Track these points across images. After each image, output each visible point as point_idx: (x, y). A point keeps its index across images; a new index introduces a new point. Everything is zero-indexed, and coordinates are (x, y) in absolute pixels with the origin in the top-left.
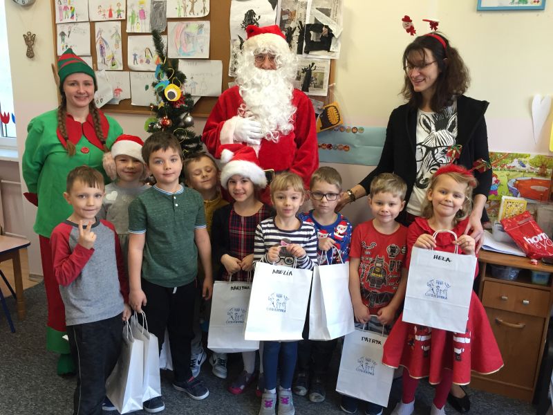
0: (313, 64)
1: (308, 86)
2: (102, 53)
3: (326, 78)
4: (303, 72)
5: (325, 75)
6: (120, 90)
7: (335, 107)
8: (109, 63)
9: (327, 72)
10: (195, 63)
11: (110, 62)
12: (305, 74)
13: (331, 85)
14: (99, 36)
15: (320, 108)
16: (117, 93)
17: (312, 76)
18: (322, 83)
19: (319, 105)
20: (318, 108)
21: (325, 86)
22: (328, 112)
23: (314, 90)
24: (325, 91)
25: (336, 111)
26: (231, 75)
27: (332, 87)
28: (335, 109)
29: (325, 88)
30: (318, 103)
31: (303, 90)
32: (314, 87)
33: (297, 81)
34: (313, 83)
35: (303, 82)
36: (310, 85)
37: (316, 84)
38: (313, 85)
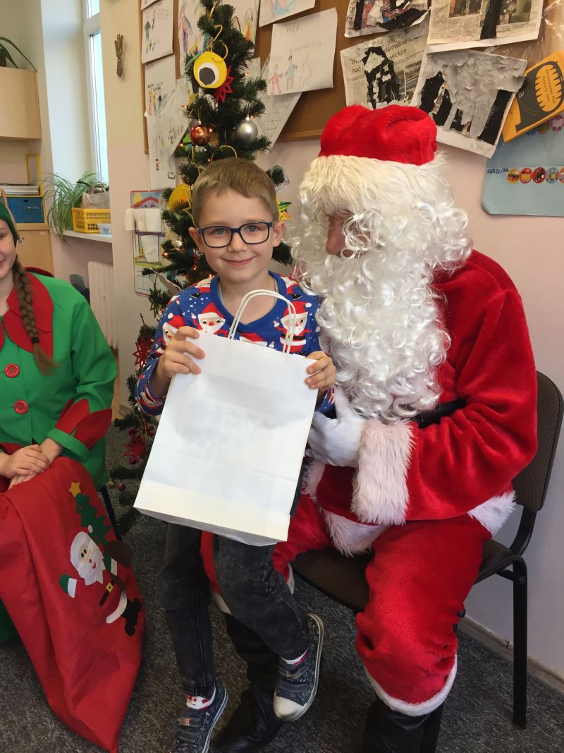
1: (497, 22)
2: (185, 44)
7: (555, 65)
10: (296, 25)
13: (548, 9)
14: (182, 15)
15: (517, 74)
18: (527, 6)
19: (516, 69)
20: (514, 77)
21: (536, 13)
22: (537, 82)
23: (509, 30)
24: (534, 25)
25: (557, 75)
26: (350, 33)
27: (552, 11)
28: (555, 70)
29: (534, 18)
30: (516, 62)
31: (484, 35)
32: (510, 22)
33: (472, 16)
34: (508, 11)
35: (485, 14)
36: (501, 17)
37: (514, 11)
38: (507, 17)
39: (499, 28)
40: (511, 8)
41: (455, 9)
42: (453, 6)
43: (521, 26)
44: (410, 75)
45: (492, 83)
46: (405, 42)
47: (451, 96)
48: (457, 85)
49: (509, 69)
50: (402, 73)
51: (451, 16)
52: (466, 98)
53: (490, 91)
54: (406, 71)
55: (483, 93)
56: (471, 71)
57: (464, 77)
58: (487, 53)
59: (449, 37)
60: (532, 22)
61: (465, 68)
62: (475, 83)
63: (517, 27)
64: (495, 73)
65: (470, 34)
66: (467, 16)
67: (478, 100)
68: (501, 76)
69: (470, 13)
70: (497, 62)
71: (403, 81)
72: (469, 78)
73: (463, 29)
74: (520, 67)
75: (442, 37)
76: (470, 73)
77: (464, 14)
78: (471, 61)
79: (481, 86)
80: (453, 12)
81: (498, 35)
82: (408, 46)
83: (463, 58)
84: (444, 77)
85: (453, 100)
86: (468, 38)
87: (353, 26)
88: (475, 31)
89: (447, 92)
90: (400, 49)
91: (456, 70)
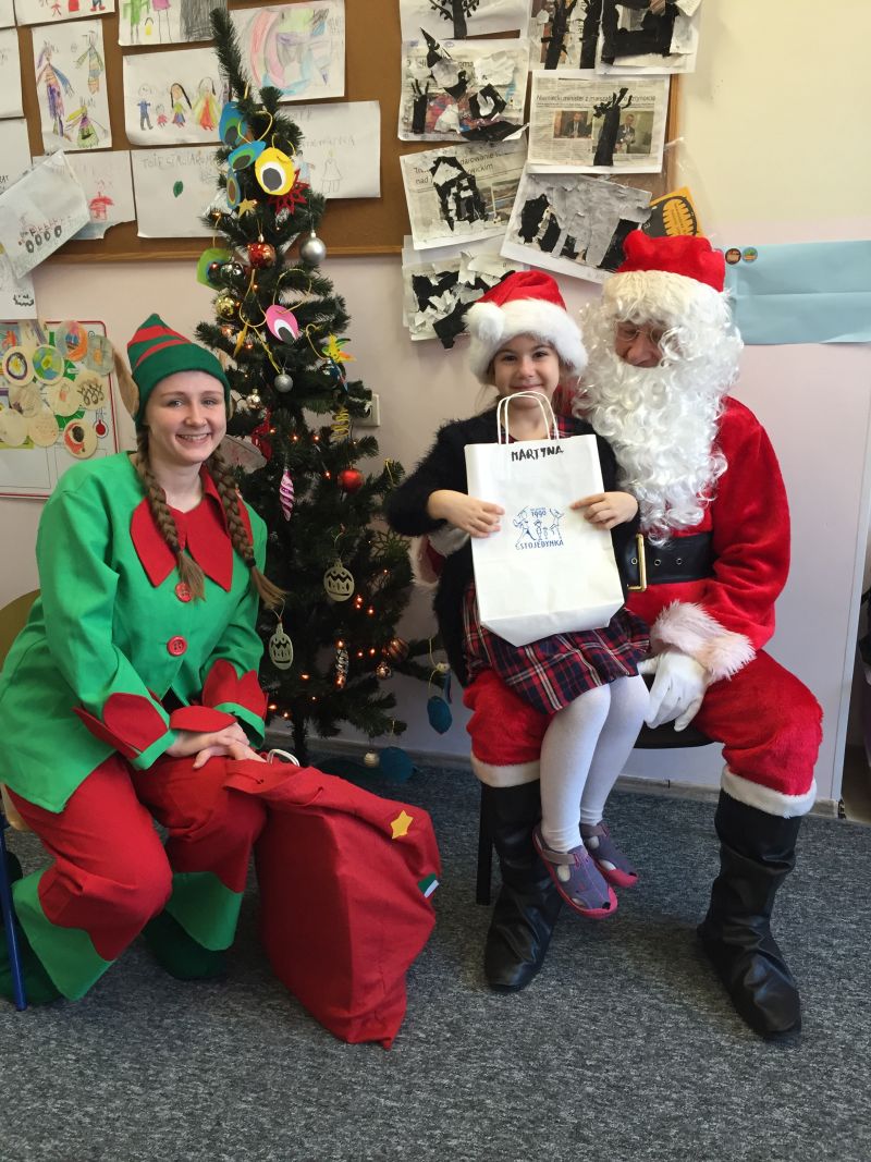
0: (624, 91)
1: (612, 150)
2: (55, 108)
3: (659, 125)
4: (598, 115)
5: (655, 118)
6: (106, 201)
7: (684, 200)
8: (75, 133)
9: (661, 109)
10: (305, 114)
11: (78, 127)
12: (601, 120)
13: (670, 144)
14: (45, 62)
15: (643, 205)
16: (97, 210)
17: (622, 122)
18: (647, 140)
19: (638, 200)
20: (639, 208)
21: (657, 146)
22: (664, 214)
23: (627, 160)
24: (656, 158)
25: (687, 210)
26: (405, 136)
27: (674, 147)
28: (684, 205)
29: (656, 151)
30: (637, 193)
31: (597, 162)
32: (628, 152)
33: (582, 140)
34: (625, 141)
35: (597, 139)
36: (617, 146)
37: (633, 142)
38: (625, 147)
39: (615, 156)
40: (629, 138)
41: (561, 130)
42: (559, 126)
43: (641, 158)
44: (499, 194)
45: (612, 212)
46: (491, 156)
47: (558, 221)
48: (565, 210)
49: (631, 199)
50: (488, 190)
51: (556, 136)
52: (578, 224)
53: (609, 219)
54: (494, 188)
55: (600, 221)
56: (583, 197)
57: (573, 203)
58: (602, 180)
59: (554, 158)
60: (653, 155)
61: (575, 193)
62: (589, 210)
63: (637, 158)
64: (613, 201)
65: (580, 158)
66: (577, 140)
67: (593, 227)
68: (621, 205)
69: (579, 137)
70: (615, 191)
71: (490, 199)
72: (580, 204)
73: (572, 153)
74: (645, 198)
75: (546, 157)
76: (581, 199)
77: (572, 137)
78: (582, 187)
79: (598, 214)
80: (558, 133)
81: (615, 163)
82: (496, 161)
83: (571, 182)
84: (548, 200)
85: (561, 226)
86: (579, 162)
87: (410, 128)
88: (587, 157)
89: (552, 215)
90: (484, 163)
91: (564, 193)
